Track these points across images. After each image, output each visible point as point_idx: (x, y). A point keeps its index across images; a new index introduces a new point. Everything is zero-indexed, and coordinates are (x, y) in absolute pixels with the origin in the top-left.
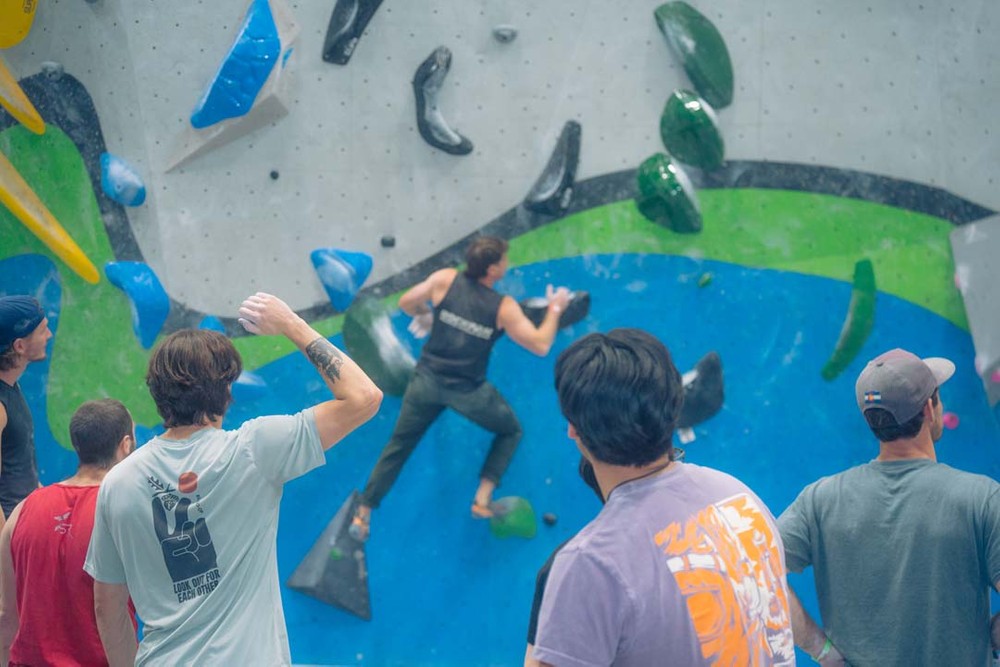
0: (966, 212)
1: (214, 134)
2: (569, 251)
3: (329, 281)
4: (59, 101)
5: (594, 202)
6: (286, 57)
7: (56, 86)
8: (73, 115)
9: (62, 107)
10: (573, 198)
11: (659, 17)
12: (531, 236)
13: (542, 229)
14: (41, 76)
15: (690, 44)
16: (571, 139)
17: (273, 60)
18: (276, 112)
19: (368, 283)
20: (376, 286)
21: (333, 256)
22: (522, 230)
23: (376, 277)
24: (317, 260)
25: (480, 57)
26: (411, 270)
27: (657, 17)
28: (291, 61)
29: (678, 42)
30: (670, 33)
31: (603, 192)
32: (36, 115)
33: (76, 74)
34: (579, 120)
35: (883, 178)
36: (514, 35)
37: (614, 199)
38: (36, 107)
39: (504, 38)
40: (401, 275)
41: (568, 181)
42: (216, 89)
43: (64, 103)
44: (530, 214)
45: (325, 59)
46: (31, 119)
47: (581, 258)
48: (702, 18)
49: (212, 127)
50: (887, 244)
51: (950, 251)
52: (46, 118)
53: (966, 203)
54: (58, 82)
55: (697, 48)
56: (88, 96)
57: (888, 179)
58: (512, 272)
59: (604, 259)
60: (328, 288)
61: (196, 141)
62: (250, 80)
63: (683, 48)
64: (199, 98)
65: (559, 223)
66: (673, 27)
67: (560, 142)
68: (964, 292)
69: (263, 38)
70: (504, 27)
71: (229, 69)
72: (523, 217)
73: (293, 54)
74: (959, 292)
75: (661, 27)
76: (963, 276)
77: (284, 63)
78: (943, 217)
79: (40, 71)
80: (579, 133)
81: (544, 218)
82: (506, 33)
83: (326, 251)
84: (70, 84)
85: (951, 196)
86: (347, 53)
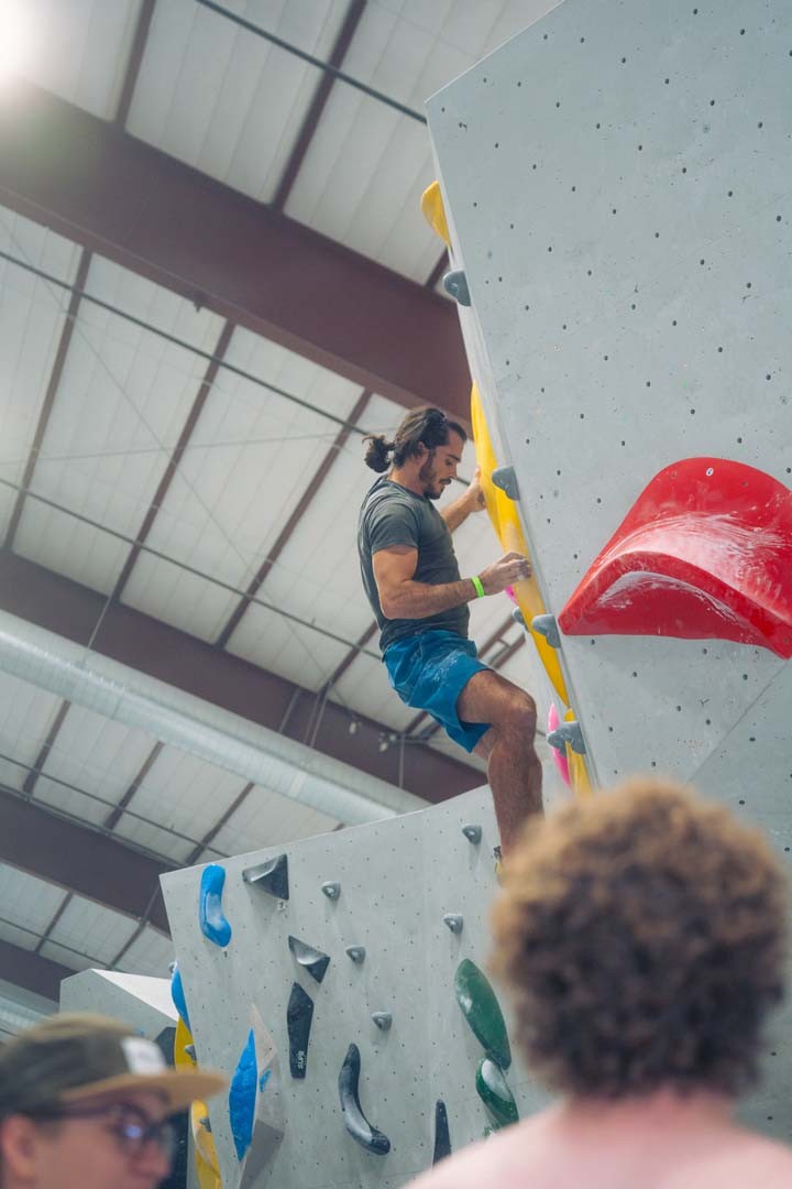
6: (262, 1082)
15: (468, 1003)
17: (255, 1085)
18: (272, 1134)
25: (375, 1048)
28: (272, 1084)
29: (460, 1003)
34: (444, 1100)
36: (389, 1021)
39: (384, 1027)
42: (233, 1124)
45: (293, 1077)
55: (472, 1007)
62: (246, 1110)
63: (462, 1006)
66: (456, 988)
69: (248, 1067)
70: (381, 1014)
71: (233, 1103)
77: (261, 1088)
82: (384, 1021)
86: (300, 1066)
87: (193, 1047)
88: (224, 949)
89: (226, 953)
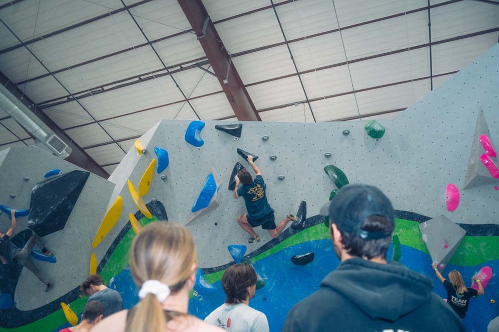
0: (423, 219)
1: (198, 214)
2: (306, 240)
3: (234, 254)
4: (156, 209)
5: (312, 225)
6: (218, 190)
7: (155, 205)
8: (159, 212)
9: (157, 211)
10: (305, 224)
11: (326, 170)
12: (294, 236)
13: (297, 234)
14: (151, 203)
15: (336, 176)
16: (303, 206)
17: (215, 190)
18: (216, 205)
19: (245, 255)
20: (248, 255)
21: (235, 247)
22: (291, 235)
23: (247, 253)
24: (230, 248)
25: (274, 185)
26: (258, 250)
27: (325, 170)
28: (220, 191)
29: (332, 176)
30: (330, 174)
31: (315, 221)
32: (150, 214)
33: (160, 201)
34: (305, 201)
35: (397, 210)
36: (284, 178)
37: (318, 223)
38: (150, 211)
39: (281, 179)
40: (255, 251)
41: (304, 219)
42: (198, 200)
43: (157, 209)
44: (293, 230)
45: (229, 189)
46: (148, 214)
47: (310, 242)
48: (338, 169)
49: (198, 211)
50: (401, 230)
51: (419, 231)
52: (152, 214)
53: (422, 216)
54: (155, 204)
55: (338, 177)
56: (164, 207)
57: (398, 211)
58: (289, 247)
59: (317, 241)
60: (233, 257)
61: (193, 216)
62: (208, 197)
63: (334, 177)
64: (193, 203)
65: (302, 232)
66: (330, 172)
67: (300, 207)
68: (426, 242)
69: (212, 185)
70: (281, 176)
71: (202, 194)
72: (291, 231)
73: (220, 189)
74: (424, 242)
75: (327, 172)
76: (425, 237)
78: (416, 221)
79: (150, 201)
80: (306, 204)
81: (297, 230)
82: (282, 177)
83: (232, 246)
84: (159, 203)
85: (417, 214)
87: (166, 176)
88: (199, 148)
89: (199, 149)
